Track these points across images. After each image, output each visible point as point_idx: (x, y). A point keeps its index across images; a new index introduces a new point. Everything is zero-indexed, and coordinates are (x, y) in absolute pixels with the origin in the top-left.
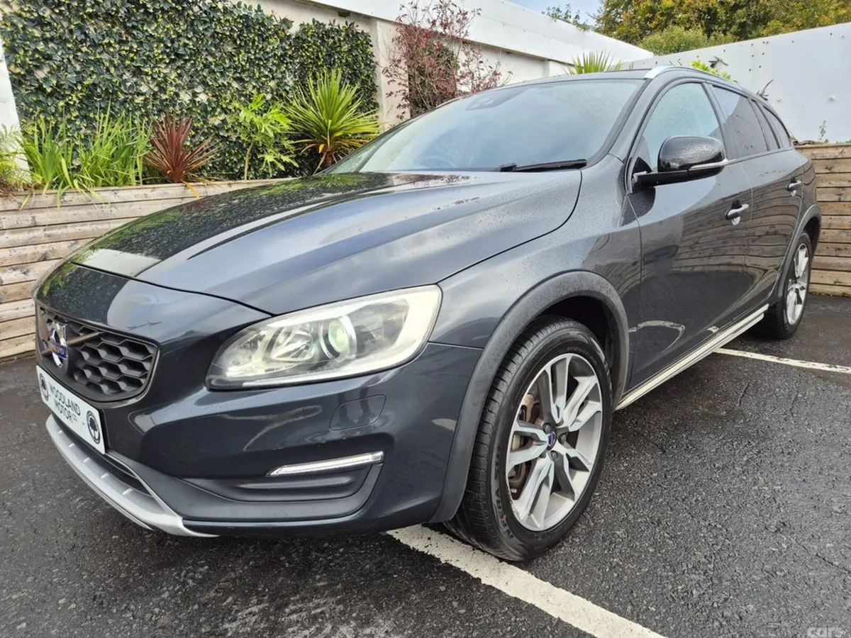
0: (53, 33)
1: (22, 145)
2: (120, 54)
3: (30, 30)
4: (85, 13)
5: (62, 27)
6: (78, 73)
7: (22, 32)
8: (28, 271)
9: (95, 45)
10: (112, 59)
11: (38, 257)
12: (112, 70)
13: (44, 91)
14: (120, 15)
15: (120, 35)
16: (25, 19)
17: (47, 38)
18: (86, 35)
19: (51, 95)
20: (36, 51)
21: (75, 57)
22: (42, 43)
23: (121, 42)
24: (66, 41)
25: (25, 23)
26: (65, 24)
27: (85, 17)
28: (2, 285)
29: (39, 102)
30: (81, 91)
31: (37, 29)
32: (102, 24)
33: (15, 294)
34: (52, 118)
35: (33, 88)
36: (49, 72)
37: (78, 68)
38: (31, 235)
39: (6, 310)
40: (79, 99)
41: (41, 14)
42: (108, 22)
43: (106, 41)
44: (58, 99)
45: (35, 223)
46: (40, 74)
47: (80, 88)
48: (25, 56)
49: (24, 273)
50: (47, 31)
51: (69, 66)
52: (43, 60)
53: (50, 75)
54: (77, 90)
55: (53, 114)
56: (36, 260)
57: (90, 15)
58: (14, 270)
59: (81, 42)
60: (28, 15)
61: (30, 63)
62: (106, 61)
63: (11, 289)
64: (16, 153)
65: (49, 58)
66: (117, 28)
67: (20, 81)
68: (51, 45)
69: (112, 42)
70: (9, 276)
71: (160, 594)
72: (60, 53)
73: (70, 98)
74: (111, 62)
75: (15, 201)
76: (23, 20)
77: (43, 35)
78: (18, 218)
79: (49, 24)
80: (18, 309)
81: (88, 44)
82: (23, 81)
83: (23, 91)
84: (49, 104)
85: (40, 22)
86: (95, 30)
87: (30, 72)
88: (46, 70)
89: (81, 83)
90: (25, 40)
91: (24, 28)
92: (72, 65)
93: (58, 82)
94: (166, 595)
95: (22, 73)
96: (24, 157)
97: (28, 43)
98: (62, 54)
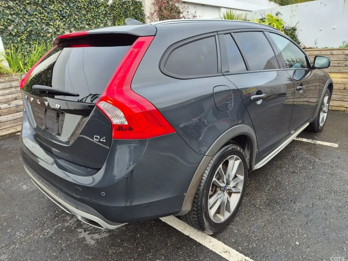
0: (14, 12)
1: (5, 57)
2: (40, 18)
3: (5, 11)
4: (26, 3)
5: (17, 9)
6: (24, 26)
7: (2, 12)
8: (10, 104)
9: (30, 15)
10: (38, 20)
11: (13, 98)
12: (38, 24)
13: (12, 34)
14: (39, 3)
15: (40, 10)
16: (3, 7)
17: (12, 14)
18: (27, 11)
19: (15, 36)
20: (8, 19)
21: (23, 20)
22: (10, 16)
23: (40, 13)
24: (19, 14)
25: (3, 8)
26: (18, 8)
27: (26, 4)
28: (1, 109)
29: (10, 39)
30: (26, 33)
31: (8, 10)
32: (33, 6)
33: (6, 112)
34: (16, 44)
35: (8, 34)
36: (14, 27)
37: (25, 24)
38: (10, 91)
39: (3, 118)
40: (26, 37)
41: (9, 5)
42: (35, 6)
43: (35, 13)
44: (18, 37)
45: (11, 86)
46: (10, 28)
47: (26, 32)
48: (4, 21)
49: (9, 105)
50: (12, 11)
51: (21, 24)
52: (11, 23)
53: (14, 28)
54: (25, 33)
55: (16, 43)
56: (13, 100)
57: (28, 3)
58: (5, 104)
59: (25, 14)
60: (4, 5)
61: (6, 24)
62: (35, 21)
63: (4, 111)
64: (3, 60)
65: (13, 21)
66: (39, 7)
67: (3, 31)
68: (14, 16)
69: (37, 13)
70: (3, 106)
71: (47, 215)
72: (17, 19)
73: (22, 36)
74: (37, 21)
75: (3, 78)
76: (2, 7)
77: (10, 13)
78: (5, 85)
79: (12, 8)
80: (7, 118)
81: (28, 15)
82: (4, 31)
83: (4, 35)
84: (15, 39)
85: (9, 8)
86: (30, 9)
87: (6, 28)
88: (13, 26)
89: (26, 30)
90: (3, 15)
91: (3, 11)
92: (22, 24)
93: (17, 30)
94: (49, 215)
95: (4, 28)
96: (6, 61)
97: (5, 16)
98: (18, 19)
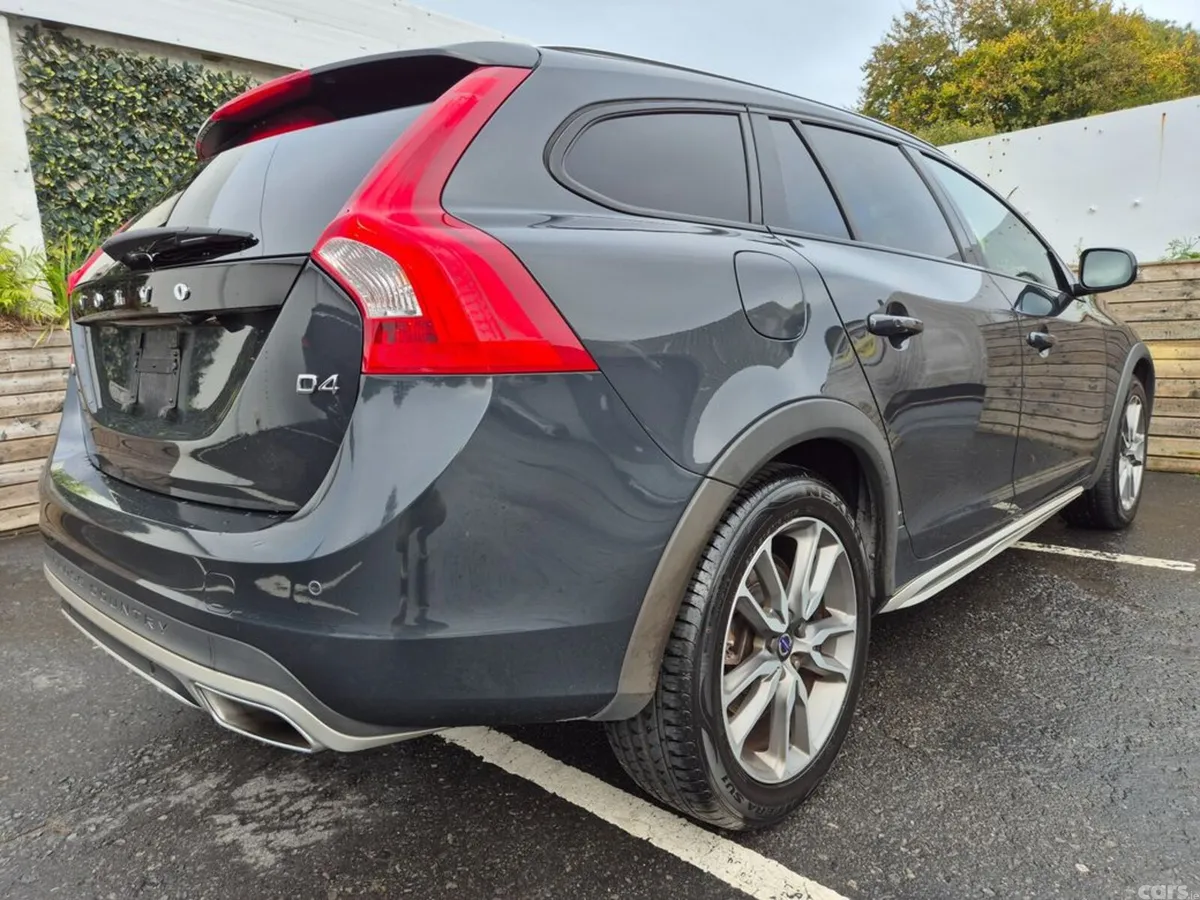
0: (93, 138)
1: (44, 271)
2: (177, 163)
3: (65, 134)
4: (135, 114)
5: (105, 130)
6: (120, 184)
7: (54, 136)
8: (39, 424)
9: (145, 152)
10: (167, 168)
11: (53, 406)
12: (166, 181)
13: (78, 206)
14: (178, 115)
15: (178, 139)
16: (60, 121)
17: (86, 144)
18: (135, 140)
19: (86, 211)
20: (71, 159)
21: (120, 166)
22: (78, 150)
23: (178, 148)
24: (109, 146)
25: (60, 126)
26: (109, 127)
27: (134, 118)
28: (5, 441)
29: (70, 220)
30: (125, 206)
31: (74, 133)
32: (155, 125)
33: (20, 452)
34: (87, 238)
35: (64, 203)
36: (85, 184)
37: (123, 178)
38: (46, 379)
39: (9, 472)
40: (122, 216)
41: (80, 115)
42: (163, 124)
43: (160, 146)
44: (96, 216)
45: (52, 365)
46: (74, 187)
47: (123, 202)
48: (57, 164)
49: (35, 426)
50: (86, 135)
51: (112, 176)
52: (78, 170)
53: (86, 187)
54: (120, 205)
55: (88, 234)
56: (50, 411)
57: (141, 116)
58: (22, 422)
59: (129, 147)
60: (64, 116)
61: (63, 173)
62: (159, 170)
63: (16, 446)
64: (34, 280)
65: (86, 166)
66: (174, 130)
67: (48, 194)
68: (90, 151)
69: (167, 147)
70: (15, 430)
72: (100, 161)
73: (111, 214)
74: (165, 171)
75: (28, 337)
76: (57, 123)
77: (80, 141)
78: (30, 358)
79: (89, 126)
80: (23, 471)
81: (137, 150)
82: (52, 194)
83: (53, 207)
84: (84, 222)
85: (79, 125)
86: (147, 134)
87: (61, 184)
88: (82, 181)
89: (125, 196)
90: (58, 146)
91: (58, 132)
92: (115, 175)
93: (96, 195)
95: (52, 185)
96: (45, 284)
97: (61, 149)
98: (103, 162)
